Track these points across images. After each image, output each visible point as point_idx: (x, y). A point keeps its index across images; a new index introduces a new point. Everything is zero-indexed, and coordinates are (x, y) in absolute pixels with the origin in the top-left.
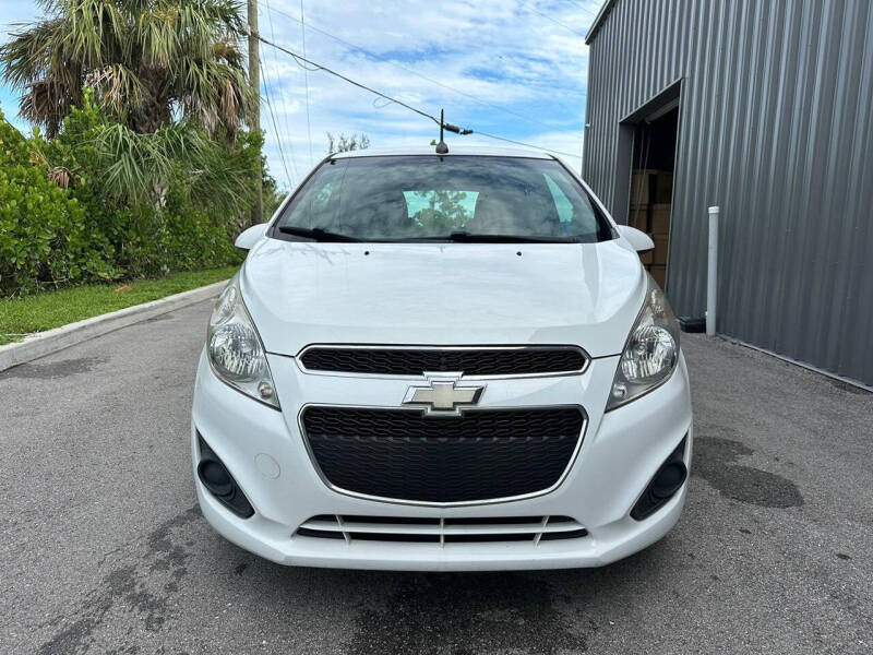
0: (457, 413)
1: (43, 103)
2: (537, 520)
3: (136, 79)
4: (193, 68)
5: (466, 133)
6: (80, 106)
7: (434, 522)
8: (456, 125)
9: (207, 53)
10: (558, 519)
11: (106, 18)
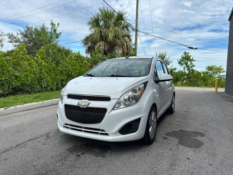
0: (85, 107)
1: (90, 50)
2: (99, 130)
3: (106, 44)
4: (117, 40)
5: (195, 49)
6: (94, 50)
7: (81, 127)
8: (192, 47)
9: (120, 37)
10: (102, 130)
11: (101, 32)
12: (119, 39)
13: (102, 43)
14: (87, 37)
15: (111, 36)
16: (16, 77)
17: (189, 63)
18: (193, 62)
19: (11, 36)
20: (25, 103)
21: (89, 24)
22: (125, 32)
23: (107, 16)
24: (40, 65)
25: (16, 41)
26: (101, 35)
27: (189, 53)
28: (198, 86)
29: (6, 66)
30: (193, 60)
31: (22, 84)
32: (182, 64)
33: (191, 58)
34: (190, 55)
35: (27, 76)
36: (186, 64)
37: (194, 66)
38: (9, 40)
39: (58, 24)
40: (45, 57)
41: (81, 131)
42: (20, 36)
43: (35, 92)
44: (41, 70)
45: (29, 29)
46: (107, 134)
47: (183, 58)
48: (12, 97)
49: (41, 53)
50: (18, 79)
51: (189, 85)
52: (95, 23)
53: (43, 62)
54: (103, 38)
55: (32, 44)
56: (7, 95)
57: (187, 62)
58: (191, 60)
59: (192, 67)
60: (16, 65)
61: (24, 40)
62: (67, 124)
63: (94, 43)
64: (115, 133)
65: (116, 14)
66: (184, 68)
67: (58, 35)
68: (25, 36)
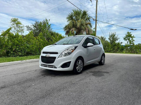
0: (48, 57)
2: (53, 66)
3: (76, 29)
4: (83, 27)
5: (135, 30)
6: (69, 33)
7: (47, 65)
9: (84, 25)
10: (55, 66)
11: (73, 23)
12: (83, 26)
13: (74, 29)
14: (66, 26)
15: (78, 25)
16: (28, 47)
17: (131, 39)
18: (133, 38)
19: (28, 27)
20: (31, 59)
21: (67, 18)
22: (88, 22)
23: (77, 13)
24: (39, 41)
25: (30, 30)
26: (73, 24)
27: (130, 33)
28: (137, 53)
29: (23, 42)
30: (134, 37)
31: (31, 51)
32: (126, 40)
33: (132, 36)
34: (131, 34)
35: (33, 47)
36: (129, 40)
37: (134, 40)
38: (27, 29)
39: (49, 20)
40: (43, 37)
41: (47, 67)
42: (32, 27)
43: (37, 55)
44: (40, 44)
45: (37, 23)
46: (56, 68)
47: (127, 36)
48: (26, 57)
49: (40, 35)
50: (29, 48)
51: (131, 53)
52: (71, 18)
53: (41, 39)
54: (74, 26)
55: (38, 31)
56: (23, 56)
57: (130, 38)
58: (132, 37)
59: (132, 41)
60: (28, 41)
61: (35, 29)
62: (42, 64)
63: (70, 29)
64: (59, 67)
65: (82, 12)
66: (128, 42)
67: (50, 25)
68: (35, 27)
